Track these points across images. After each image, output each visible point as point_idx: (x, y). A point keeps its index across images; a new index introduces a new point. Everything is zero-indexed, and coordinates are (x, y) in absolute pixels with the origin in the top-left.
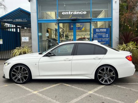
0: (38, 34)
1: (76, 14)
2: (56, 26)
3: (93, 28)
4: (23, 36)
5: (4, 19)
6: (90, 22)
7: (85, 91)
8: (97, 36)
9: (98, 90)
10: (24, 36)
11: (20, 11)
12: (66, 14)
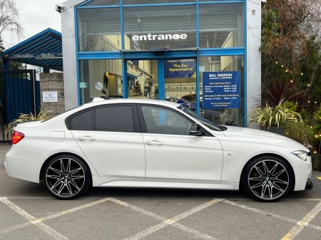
0: (79, 85)
1: (163, 38)
2: (132, 68)
3: (203, 70)
4: (45, 90)
5: (16, 53)
6: (195, 58)
7: (158, 217)
8: (212, 89)
9: (190, 216)
10: (48, 90)
11: (50, 35)
12: (141, 39)
